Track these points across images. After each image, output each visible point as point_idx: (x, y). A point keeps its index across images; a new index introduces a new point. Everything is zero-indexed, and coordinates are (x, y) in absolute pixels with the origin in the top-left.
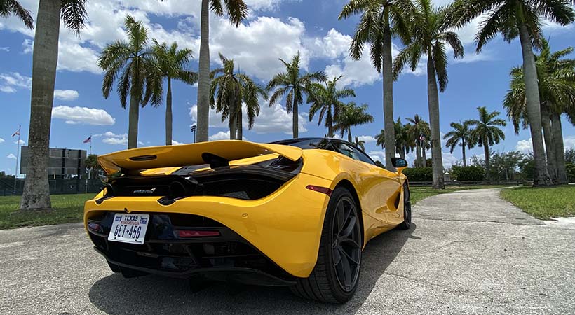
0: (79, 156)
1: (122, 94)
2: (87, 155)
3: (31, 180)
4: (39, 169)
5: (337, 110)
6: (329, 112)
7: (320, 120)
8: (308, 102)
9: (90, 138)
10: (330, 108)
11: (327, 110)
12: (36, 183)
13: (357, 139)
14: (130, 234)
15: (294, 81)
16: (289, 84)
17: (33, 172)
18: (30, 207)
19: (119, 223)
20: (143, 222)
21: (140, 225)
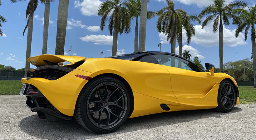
1: (110, 28)
7: (246, 36)
9: (103, 52)
11: (251, 28)
15: (220, 10)
16: (216, 12)
20: (25, 87)
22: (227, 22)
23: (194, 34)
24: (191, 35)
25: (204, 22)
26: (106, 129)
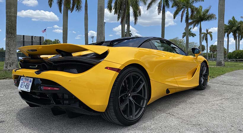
0: (40, 40)
1: (59, 5)
2: (45, 40)
3: (8, 55)
4: (12, 49)
5: (192, 12)
6: (187, 13)
7: (182, 18)
8: (172, 7)
9: (45, 30)
10: (187, 10)
11: (186, 12)
12: (11, 56)
13: (207, 31)
14: (26, 87)
17: (9, 50)
18: (8, 69)
19: (22, 81)
20: (30, 82)
21: (29, 83)
22: (168, 5)
23: (140, 15)
24: (138, 16)
25: (149, 4)
26: (133, 120)
